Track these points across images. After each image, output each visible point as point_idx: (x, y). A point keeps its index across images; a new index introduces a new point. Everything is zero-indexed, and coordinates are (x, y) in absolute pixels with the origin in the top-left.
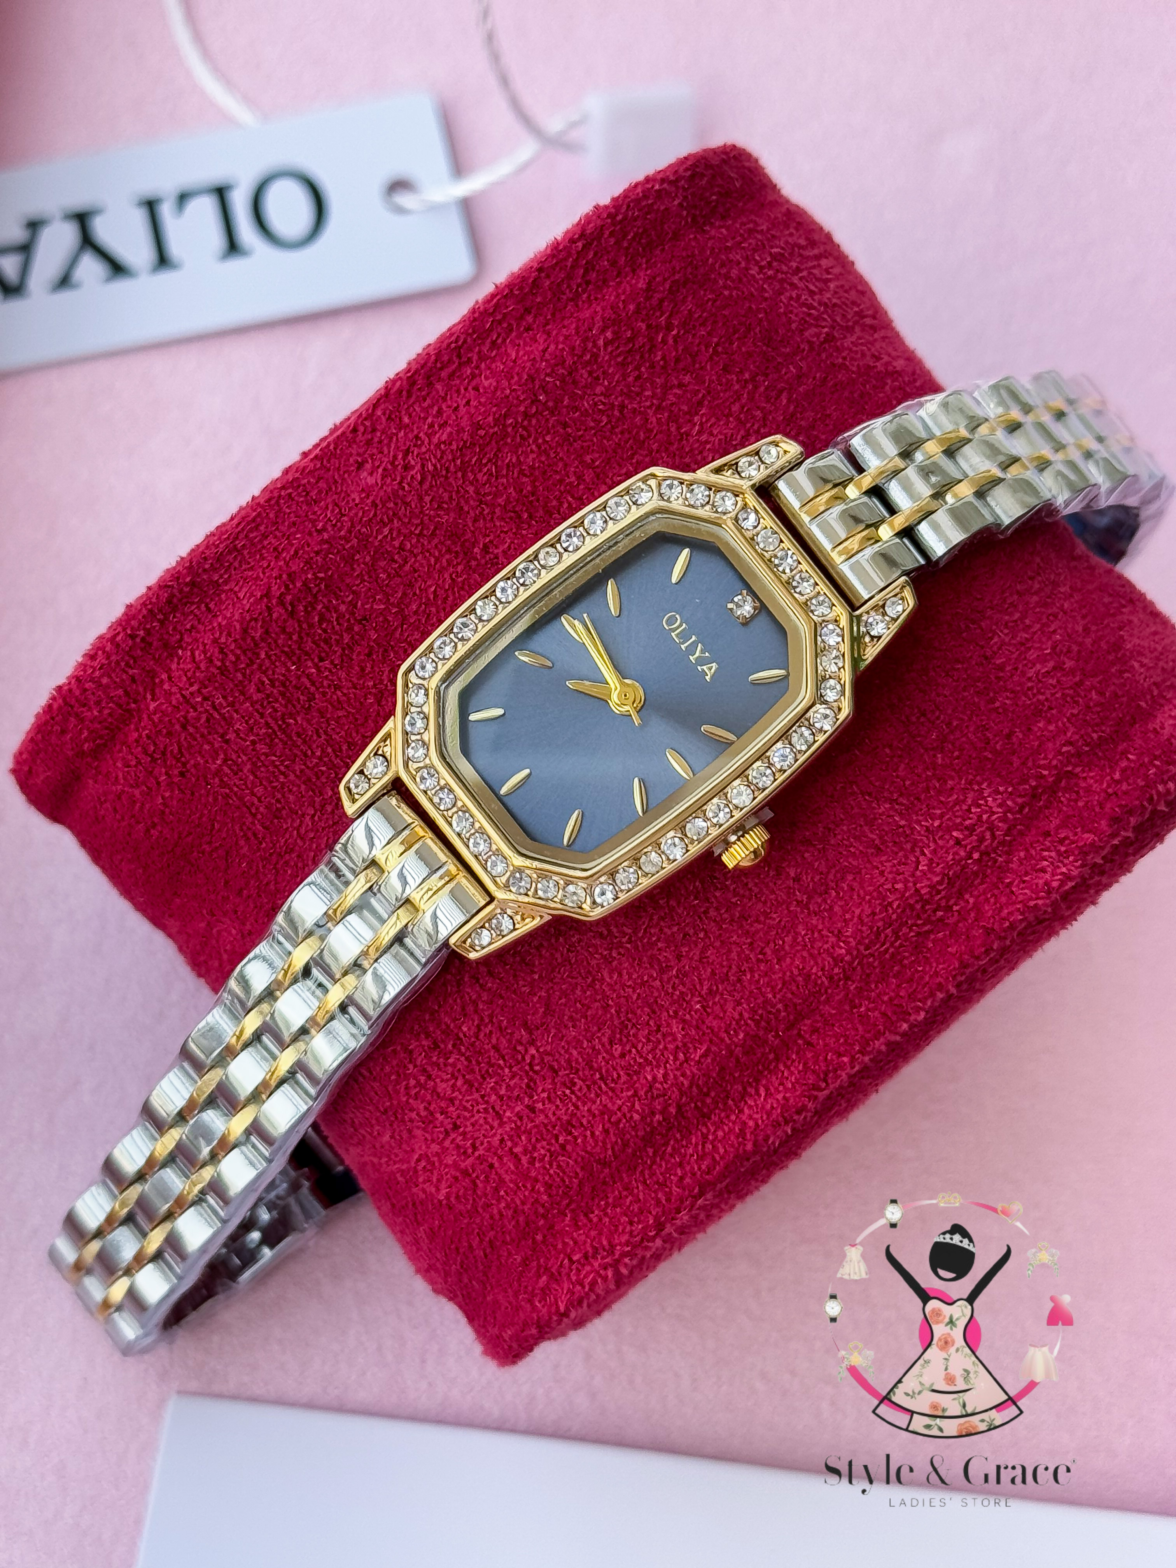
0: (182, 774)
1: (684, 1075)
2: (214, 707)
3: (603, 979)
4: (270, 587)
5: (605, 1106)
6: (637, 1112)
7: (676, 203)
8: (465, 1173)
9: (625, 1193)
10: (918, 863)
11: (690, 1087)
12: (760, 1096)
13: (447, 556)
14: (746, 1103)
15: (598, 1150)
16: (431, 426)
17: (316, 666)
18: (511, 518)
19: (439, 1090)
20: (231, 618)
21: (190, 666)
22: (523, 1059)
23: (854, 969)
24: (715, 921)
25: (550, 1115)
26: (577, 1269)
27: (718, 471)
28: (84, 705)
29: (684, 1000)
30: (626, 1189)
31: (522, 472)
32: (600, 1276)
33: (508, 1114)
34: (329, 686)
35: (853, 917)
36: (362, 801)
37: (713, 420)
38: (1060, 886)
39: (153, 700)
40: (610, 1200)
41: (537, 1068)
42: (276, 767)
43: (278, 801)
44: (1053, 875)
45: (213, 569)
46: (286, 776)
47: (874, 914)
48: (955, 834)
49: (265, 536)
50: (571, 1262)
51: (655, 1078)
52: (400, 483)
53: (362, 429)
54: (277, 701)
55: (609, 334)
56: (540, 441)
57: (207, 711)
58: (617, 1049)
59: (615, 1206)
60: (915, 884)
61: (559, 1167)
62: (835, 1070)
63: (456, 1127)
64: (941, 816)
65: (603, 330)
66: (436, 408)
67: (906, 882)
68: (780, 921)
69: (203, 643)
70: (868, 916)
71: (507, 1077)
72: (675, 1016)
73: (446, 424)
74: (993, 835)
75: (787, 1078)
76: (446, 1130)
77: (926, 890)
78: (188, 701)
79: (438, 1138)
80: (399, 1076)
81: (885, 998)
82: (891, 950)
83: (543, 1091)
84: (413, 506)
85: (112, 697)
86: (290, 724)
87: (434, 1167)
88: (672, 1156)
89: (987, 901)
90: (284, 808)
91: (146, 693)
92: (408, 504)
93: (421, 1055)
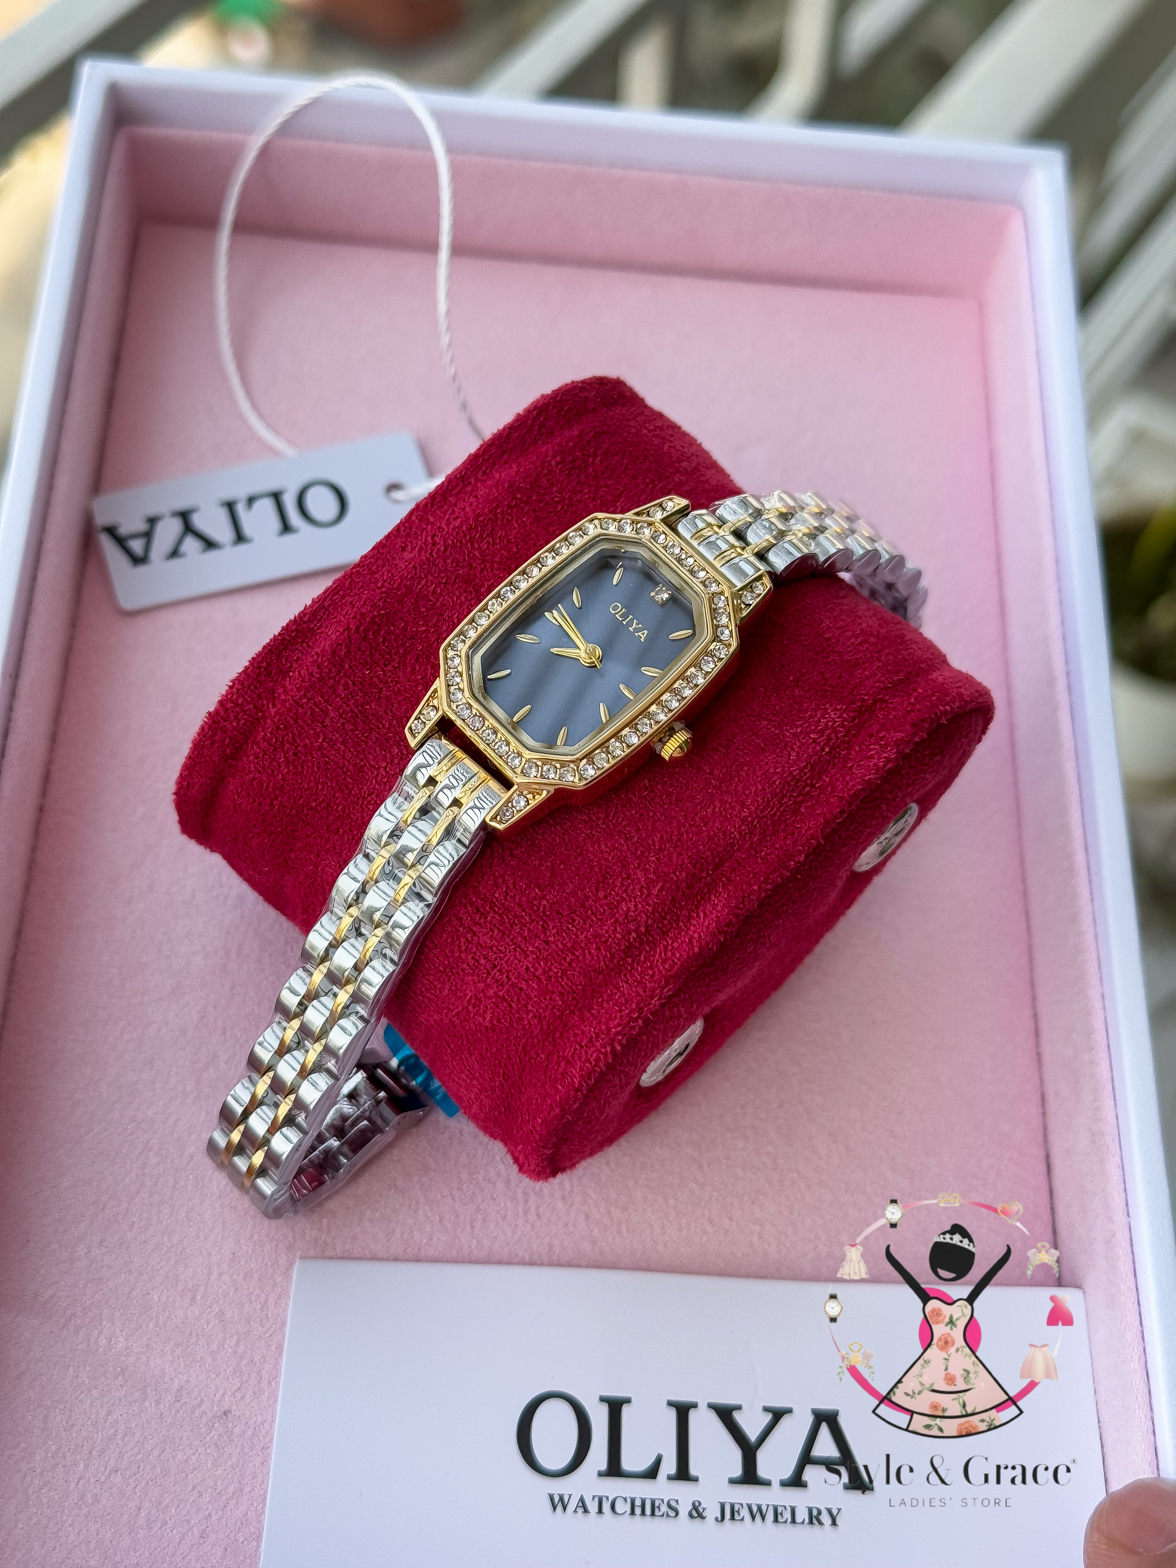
0: (295, 754)
1: (648, 904)
3: (588, 850)
4: (349, 625)
5: (597, 932)
6: (619, 933)
7: (592, 394)
8: (503, 999)
9: (615, 991)
10: (790, 755)
11: (653, 913)
12: (700, 918)
13: (464, 595)
14: (691, 923)
15: (594, 962)
16: (448, 519)
17: (383, 670)
19: (482, 942)
20: (324, 647)
21: (297, 681)
22: (538, 909)
23: (755, 826)
24: (659, 804)
25: (560, 946)
26: (586, 1051)
27: (638, 514)
28: (226, 721)
29: (644, 856)
30: (616, 988)
33: (531, 949)
35: (751, 793)
36: (419, 737)
38: (885, 766)
39: (273, 708)
40: (605, 998)
41: (548, 913)
42: (359, 738)
43: (362, 761)
44: (879, 759)
45: (310, 621)
46: (366, 743)
47: (764, 789)
48: (812, 736)
49: (343, 597)
50: (582, 1047)
52: (431, 554)
54: (358, 695)
55: (558, 459)
56: (520, 522)
57: (311, 708)
58: (601, 894)
59: (608, 1002)
60: (789, 768)
61: (568, 979)
62: (749, 895)
63: (495, 966)
64: (802, 725)
65: (554, 457)
66: (450, 510)
67: (783, 767)
68: (703, 800)
69: (306, 665)
70: (760, 791)
71: (528, 923)
72: (639, 868)
73: (458, 517)
74: (836, 736)
75: (717, 904)
76: (488, 971)
77: (797, 772)
78: (297, 703)
79: (483, 977)
80: (453, 938)
81: (777, 846)
82: (778, 814)
83: (553, 928)
84: (440, 566)
85: (246, 711)
86: (367, 709)
87: (481, 1002)
88: (644, 962)
89: (838, 779)
90: (365, 765)
91: (268, 704)
92: (437, 565)
93: (467, 919)
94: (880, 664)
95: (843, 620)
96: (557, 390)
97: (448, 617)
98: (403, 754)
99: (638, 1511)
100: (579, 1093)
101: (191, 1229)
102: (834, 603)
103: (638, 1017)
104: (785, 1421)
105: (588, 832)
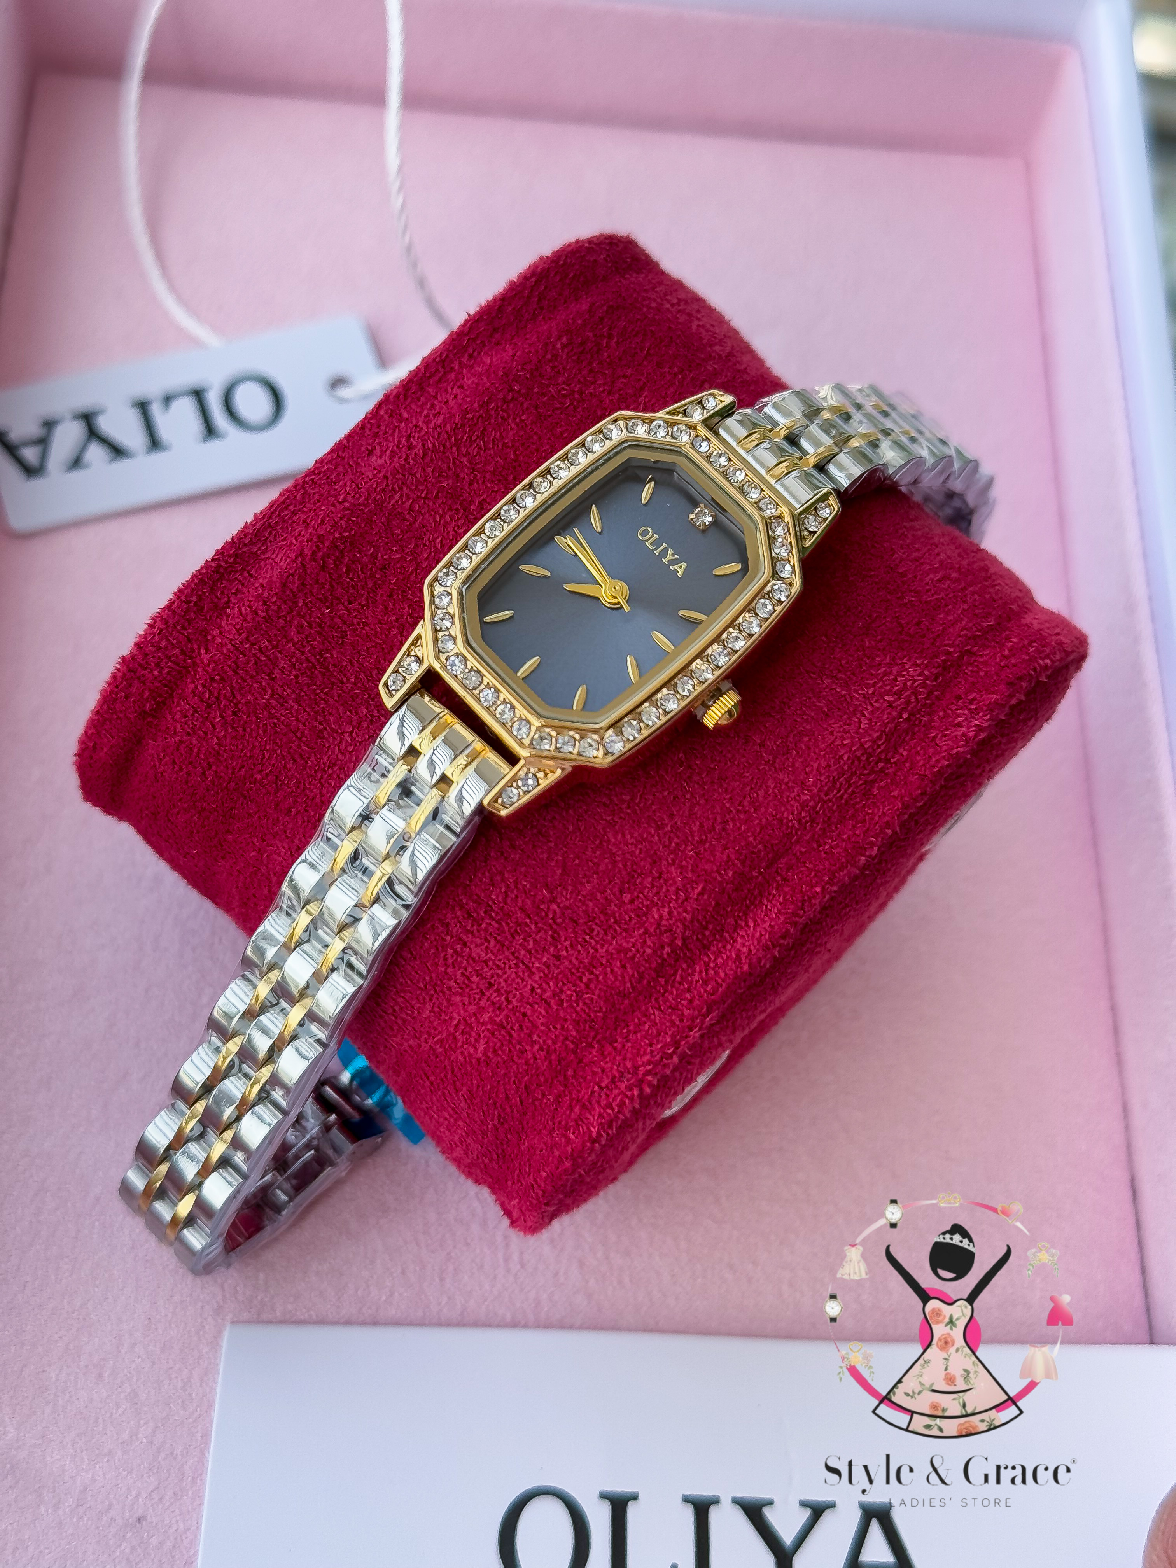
0: (234, 714)
1: (686, 911)
2: (260, 650)
3: (609, 841)
4: (303, 550)
5: (621, 945)
6: (649, 947)
7: (602, 257)
8: (501, 1026)
9: (644, 1019)
10: (860, 723)
11: (692, 921)
12: (749, 927)
13: (450, 513)
14: (738, 934)
15: (617, 983)
16: (427, 416)
17: (346, 608)
18: (499, 481)
19: (474, 955)
20: (270, 578)
21: (237, 620)
22: (547, 915)
23: (818, 812)
24: (698, 784)
25: (574, 961)
26: (606, 1094)
27: (672, 413)
28: (145, 669)
29: (679, 850)
30: (645, 1016)
31: (504, 444)
33: (537, 965)
34: (359, 624)
35: (812, 770)
36: (398, 696)
37: (654, 400)
38: (976, 736)
39: (206, 653)
40: (631, 1028)
41: (559, 921)
42: (317, 694)
43: (320, 723)
44: (968, 727)
45: (251, 543)
46: (326, 702)
47: (829, 766)
48: (887, 698)
49: (294, 513)
50: (601, 1088)
51: (661, 916)
52: (406, 460)
54: (315, 640)
55: (564, 340)
56: (518, 420)
57: (254, 655)
58: (627, 897)
59: (635, 1033)
60: (860, 740)
61: (585, 1004)
62: (810, 899)
63: (491, 985)
64: (874, 685)
65: (559, 338)
66: (429, 404)
67: (852, 738)
68: (752, 779)
69: (248, 601)
70: (824, 768)
71: (534, 932)
72: (673, 864)
73: (439, 413)
74: (917, 699)
75: (770, 910)
76: (481, 991)
77: (869, 744)
78: (237, 649)
79: (475, 998)
80: (438, 949)
81: (845, 837)
82: (846, 796)
83: (566, 940)
84: (418, 476)
85: (170, 657)
86: (327, 658)
87: (472, 1028)
88: (680, 983)
89: (918, 753)
90: (325, 729)
91: (199, 649)
92: (414, 475)
93: (456, 926)
94: (966, 607)
95: (918, 550)
96: (558, 251)
97: (430, 542)
98: (372, 716)
100: (597, 1145)
101: (96, 1289)
102: (905, 527)
103: (674, 1052)
104: (827, 1518)
105: (608, 818)
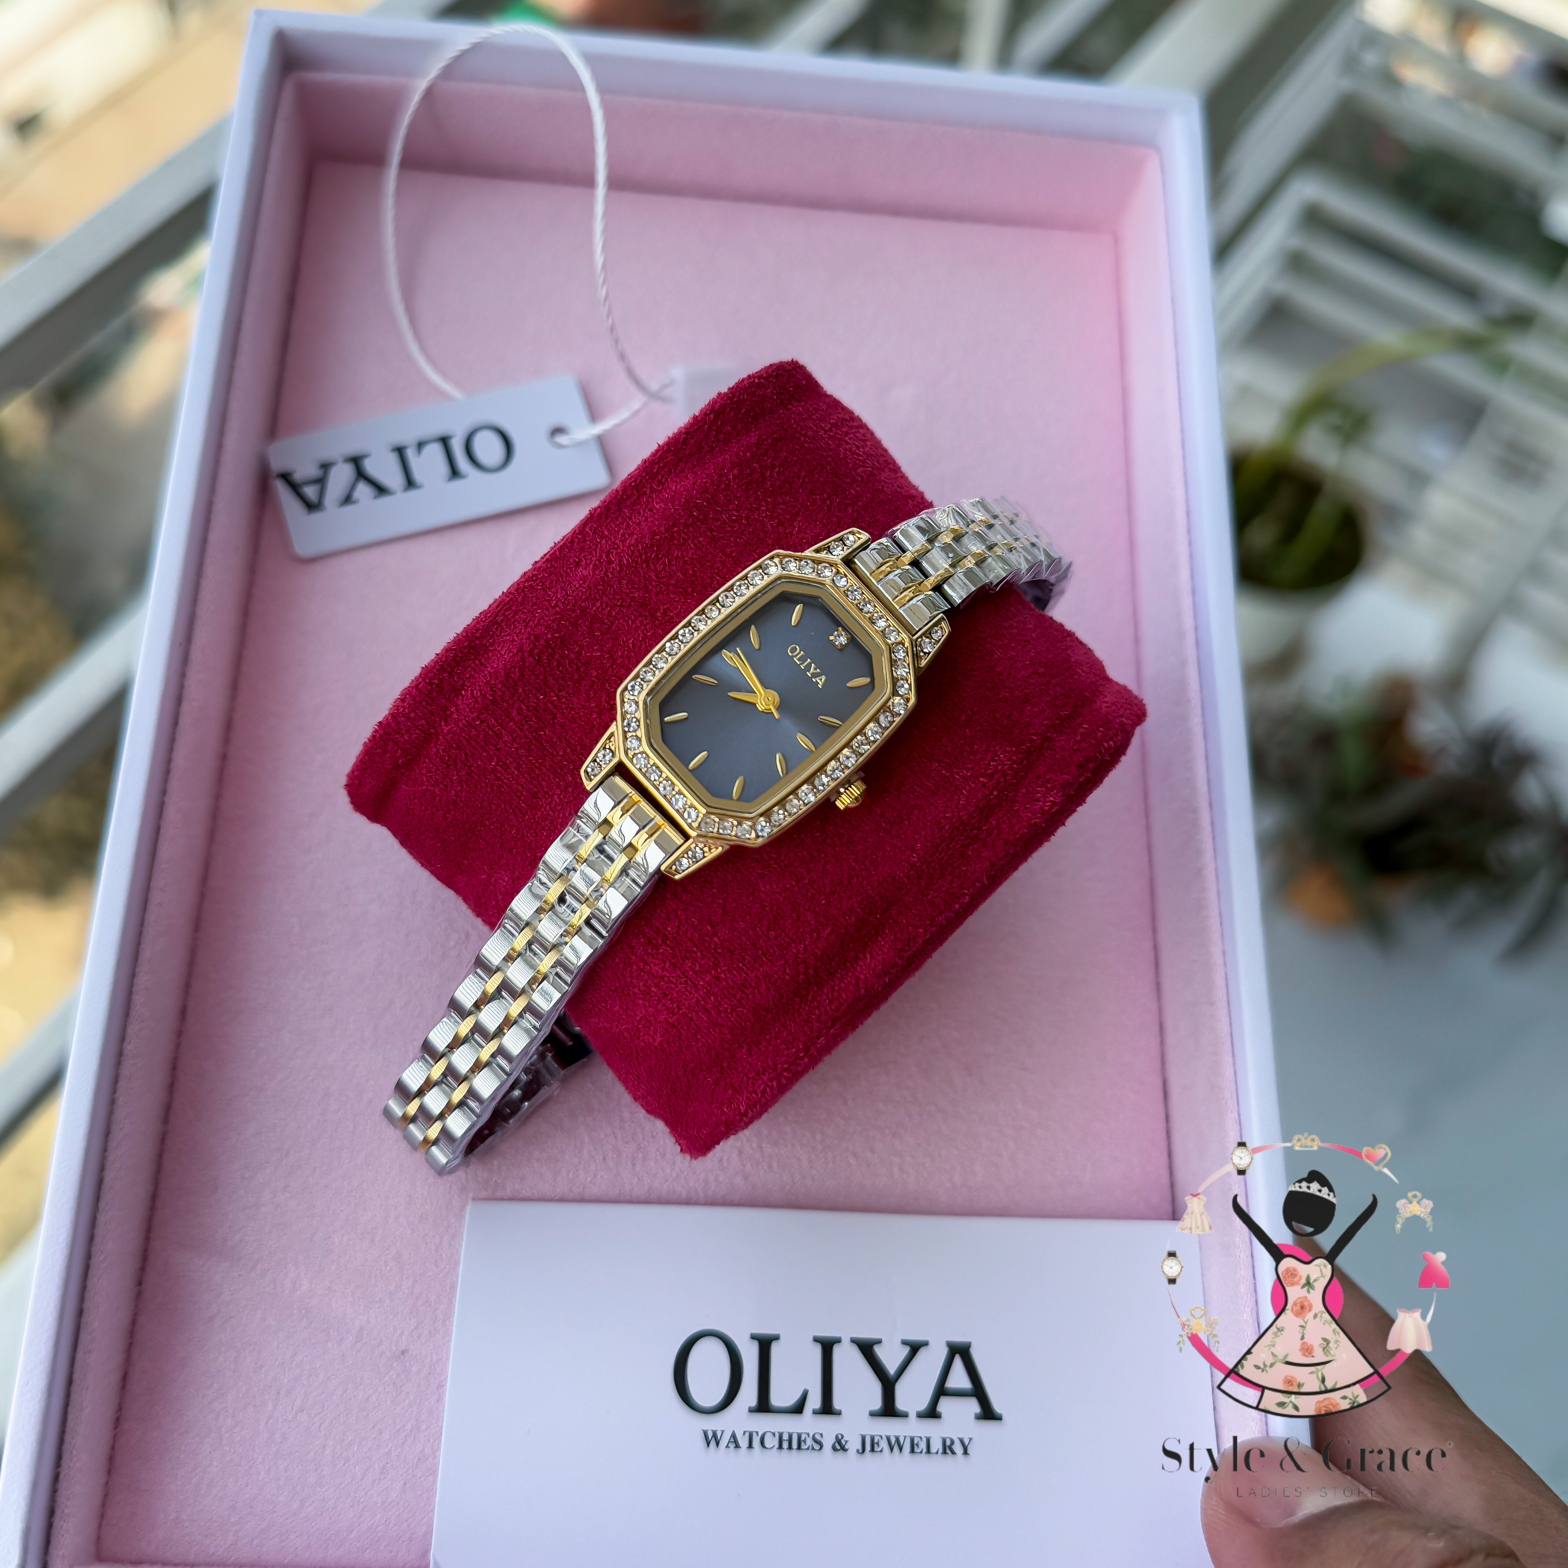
0: (468, 774)
1: (817, 948)
2: (488, 727)
3: (759, 889)
4: (522, 646)
5: (766, 972)
6: (788, 974)
7: (769, 390)
8: (673, 1026)
9: (783, 1029)
10: (959, 800)
11: (822, 955)
12: (867, 958)
14: (858, 964)
15: (763, 1001)
16: (623, 535)
17: (556, 696)
18: (680, 592)
19: (653, 971)
20: (497, 667)
21: (470, 701)
22: (710, 945)
23: (923, 871)
24: (831, 846)
25: (730, 982)
26: (752, 1083)
27: (817, 551)
28: (398, 733)
29: (814, 898)
30: (784, 1026)
31: (685, 562)
32: (768, 1086)
33: (701, 983)
34: (566, 708)
35: (920, 837)
36: (596, 780)
38: (1049, 810)
39: (446, 725)
40: (773, 1035)
41: (719, 951)
42: (533, 764)
43: (535, 787)
44: (1045, 802)
46: (540, 770)
47: (933, 834)
48: (981, 779)
49: (516, 613)
50: (748, 1078)
51: (798, 951)
52: (605, 573)
53: (577, 540)
54: (531, 720)
55: (735, 471)
57: (484, 730)
58: (772, 934)
59: (776, 1039)
60: (958, 813)
61: (737, 1015)
62: (914, 938)
63: (666, 995)
64: (972, 768)
66: (625, 524)
67: (953, 812)
68: (873, 843)
69: (479, 685)
70: (930, 836)
71: (699, 958)
72: (809, 909)
73: (633, 533)
74: (1005, 779)
75: (883, 946)
76: (658, 998)
77: (966, 816)
78: (470, 724)
79: (653, 1004)
80: (625, 966)
82: (946, 857)
83: (724, 966)
84: (615, 587)
85: (417, 726)
86: (541, 735)
87: (651, 1024)
88: (812, 1002)
90: (539, 791)
91: (441, 722)
92: (611, 586)
93: (640, 949)
94: (1049, 698)
96: (733, 387)
97: (623, 642)
99: (785, 1445)
101: (369, 1173)
105: (760, 871)
